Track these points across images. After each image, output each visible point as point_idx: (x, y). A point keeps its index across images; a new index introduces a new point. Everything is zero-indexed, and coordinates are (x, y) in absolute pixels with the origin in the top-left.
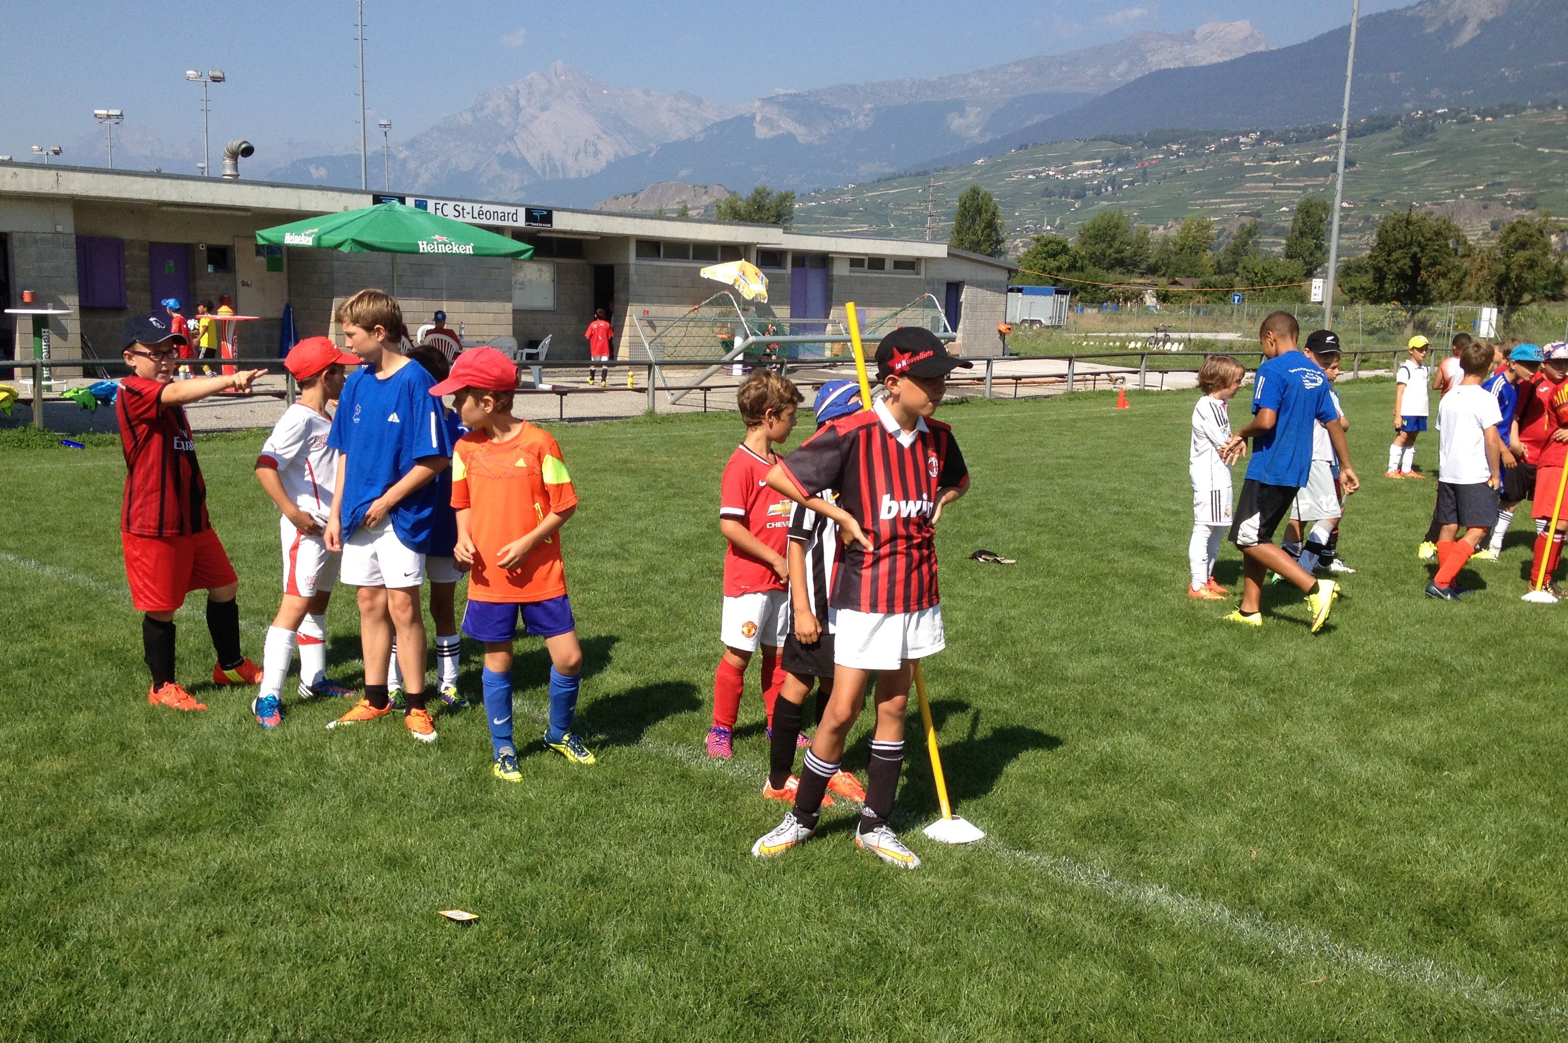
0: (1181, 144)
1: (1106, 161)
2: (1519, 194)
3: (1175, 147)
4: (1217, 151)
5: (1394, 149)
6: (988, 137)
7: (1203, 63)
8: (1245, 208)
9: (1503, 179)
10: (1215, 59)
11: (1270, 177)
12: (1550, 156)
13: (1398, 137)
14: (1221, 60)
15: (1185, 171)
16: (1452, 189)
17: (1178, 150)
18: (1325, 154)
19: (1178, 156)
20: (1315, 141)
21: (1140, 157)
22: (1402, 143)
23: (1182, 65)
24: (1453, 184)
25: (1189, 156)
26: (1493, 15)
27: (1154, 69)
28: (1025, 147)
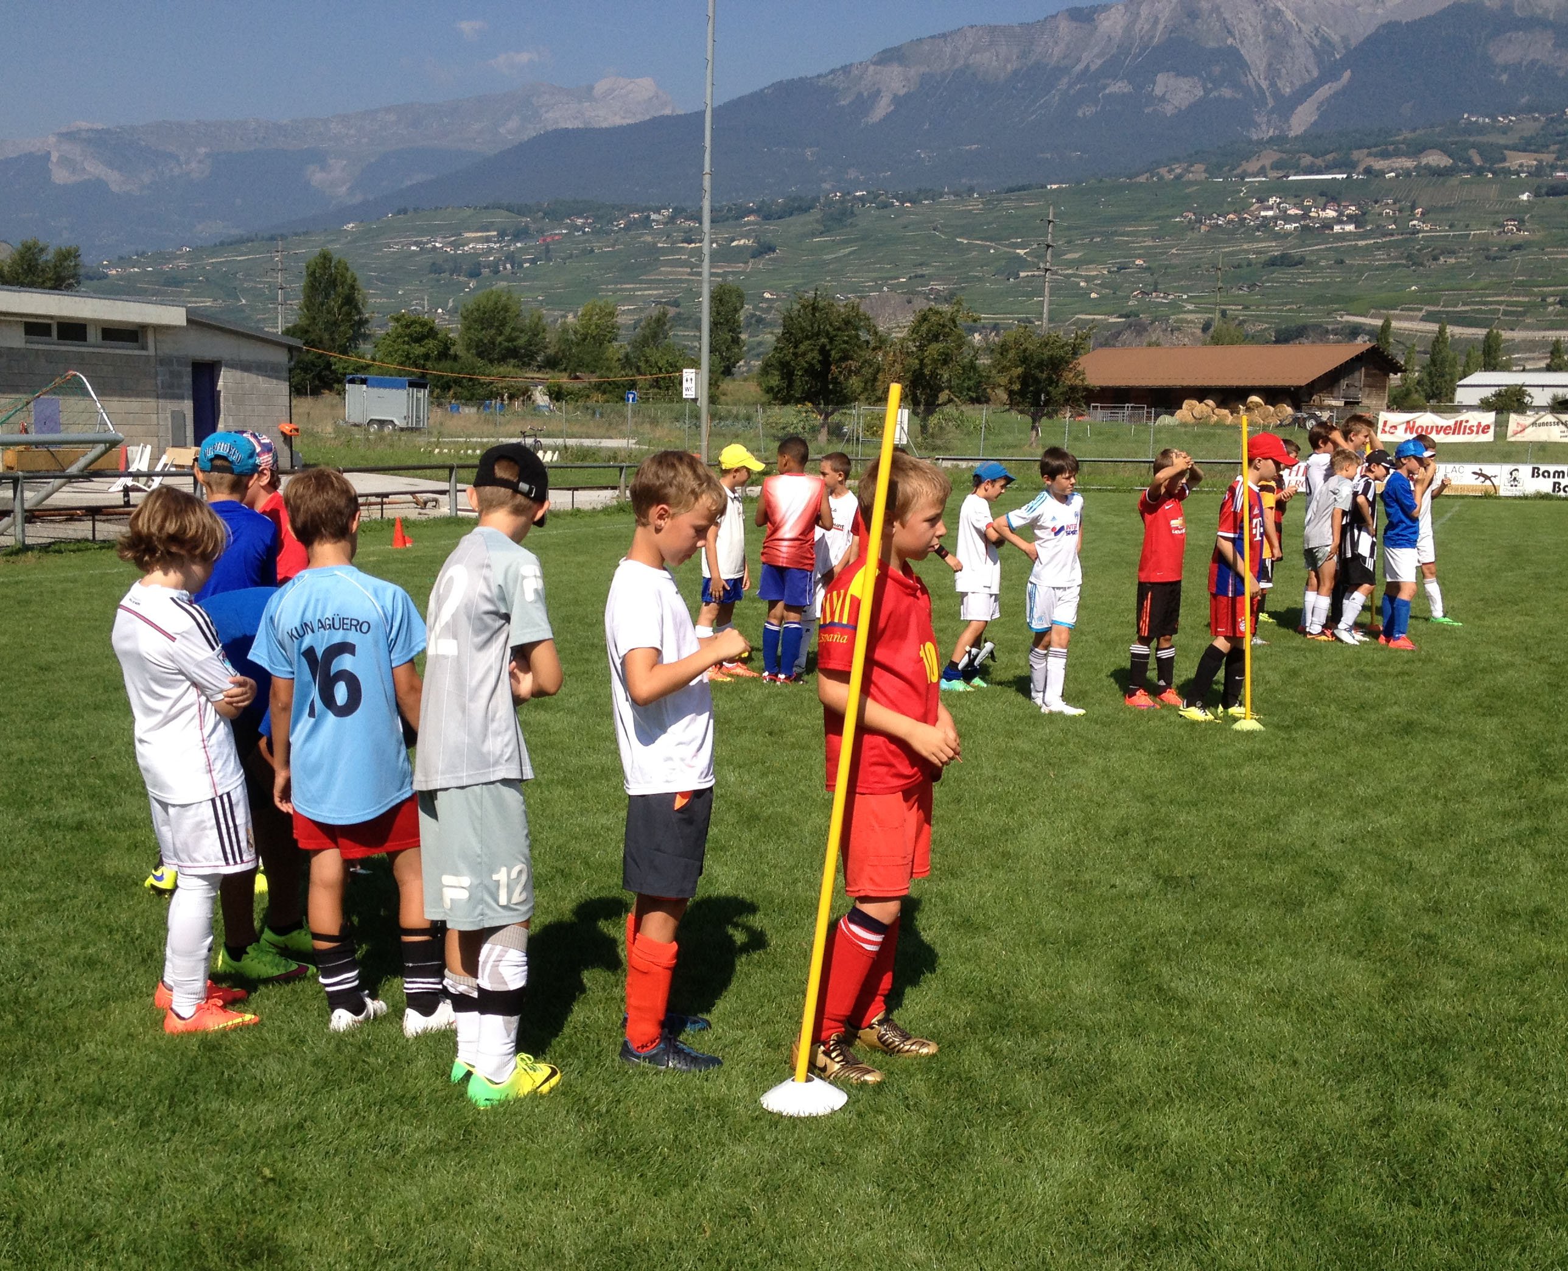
0: (587, 218)
1: (502, 234)
2: (941, 288)
3: (579, 222)
4: (627, 228)
5: (814, 235)
6: (358, 198)
7: (605, 125)
8: (662, 296)
9: (925, 271)
10: (618, 121)
11: (685, 261)
12: (969, 248)
13: (817, 221)
14: (625, 122)
15: (592, 251)
16: (875, 280)
17: (584, 225)
18: (743, 237)
19: (584, 232)
20: (731, 222)
21: (541, 232)
22: (822, 228)
23: (581, 126)
24: (874, 275)
25: (595, 232)
26: (906, 90)
27: (549, 128)
28: (405, 211)
